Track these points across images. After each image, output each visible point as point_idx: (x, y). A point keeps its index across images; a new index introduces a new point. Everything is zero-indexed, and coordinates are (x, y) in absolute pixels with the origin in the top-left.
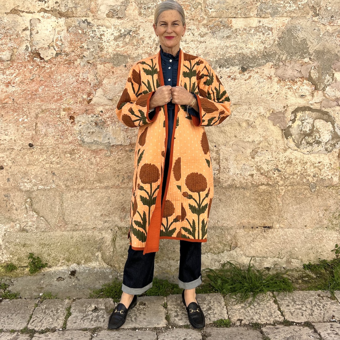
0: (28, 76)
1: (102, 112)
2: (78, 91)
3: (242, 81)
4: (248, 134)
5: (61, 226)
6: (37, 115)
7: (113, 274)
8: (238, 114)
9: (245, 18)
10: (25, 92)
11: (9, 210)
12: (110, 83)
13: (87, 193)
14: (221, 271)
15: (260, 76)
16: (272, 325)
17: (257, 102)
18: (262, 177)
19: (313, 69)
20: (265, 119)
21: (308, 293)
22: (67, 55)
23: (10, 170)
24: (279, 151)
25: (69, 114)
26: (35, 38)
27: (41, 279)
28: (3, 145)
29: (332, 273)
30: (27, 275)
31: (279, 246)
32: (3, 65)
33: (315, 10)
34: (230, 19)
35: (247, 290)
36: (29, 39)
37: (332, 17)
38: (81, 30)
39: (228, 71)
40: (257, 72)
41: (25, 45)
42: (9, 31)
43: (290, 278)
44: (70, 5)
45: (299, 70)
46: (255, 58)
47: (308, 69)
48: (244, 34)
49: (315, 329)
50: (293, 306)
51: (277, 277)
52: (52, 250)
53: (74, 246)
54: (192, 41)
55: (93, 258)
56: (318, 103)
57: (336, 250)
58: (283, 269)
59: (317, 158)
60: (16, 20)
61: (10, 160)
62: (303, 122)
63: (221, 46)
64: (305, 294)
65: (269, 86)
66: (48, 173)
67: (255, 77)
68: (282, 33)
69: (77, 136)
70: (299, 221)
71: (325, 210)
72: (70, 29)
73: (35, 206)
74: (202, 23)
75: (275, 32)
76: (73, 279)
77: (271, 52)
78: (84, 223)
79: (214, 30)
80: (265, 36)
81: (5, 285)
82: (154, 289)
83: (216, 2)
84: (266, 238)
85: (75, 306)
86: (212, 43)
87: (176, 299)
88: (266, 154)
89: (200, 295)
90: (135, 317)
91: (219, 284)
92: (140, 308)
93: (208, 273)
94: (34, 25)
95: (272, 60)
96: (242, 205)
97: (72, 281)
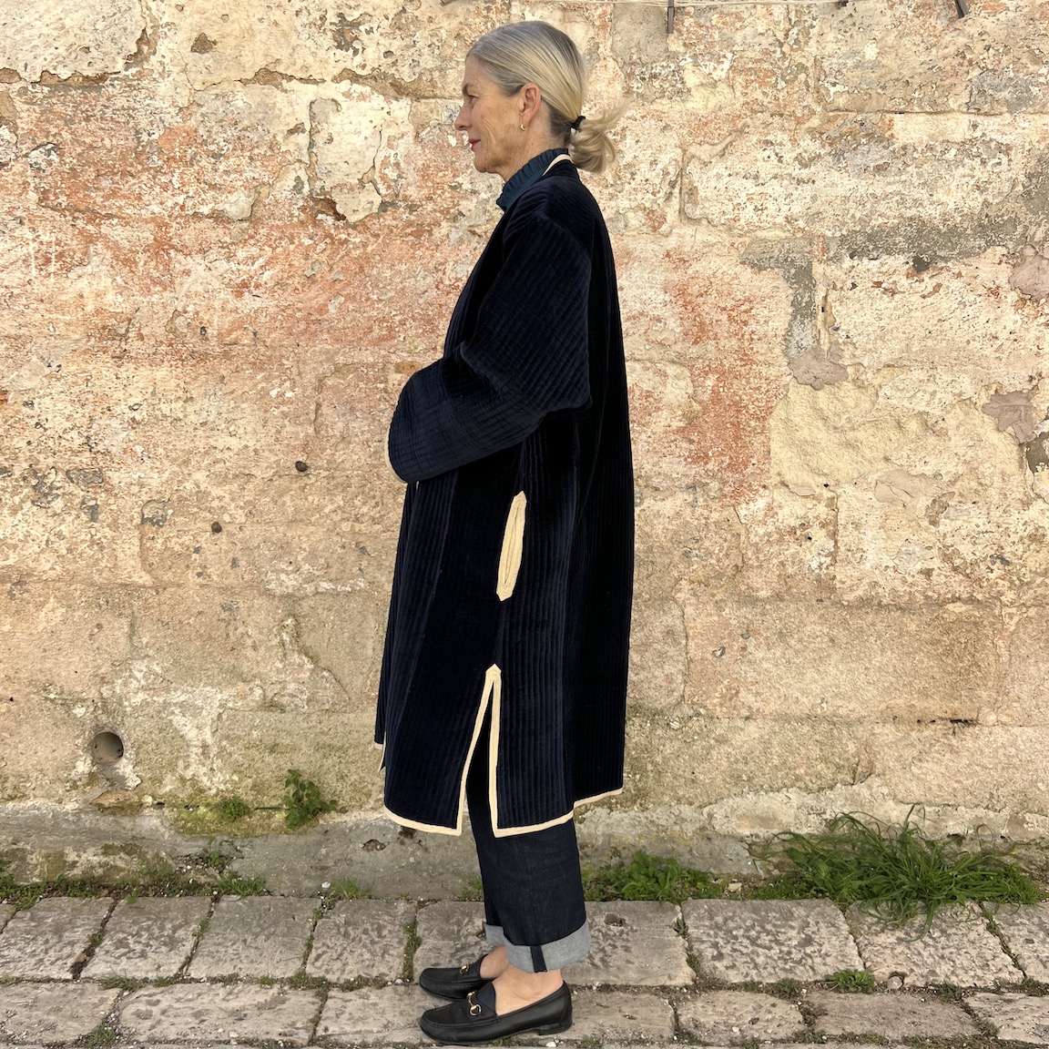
0: (300, 267)
2: (441, 315)
3: (913, 299)
4: (923, 454)
6: (320, 381)
8: (899, 394)
9: (931, 113)
10: (290, 312)
11: (233, 649)
14: (823, 839)
15: (965, 287)
17: (954, 362)
18: (957, 579)
20: (974, 411)
22: (412, 208)
24: (1009, 506)
27: (319, 844)
28: (222, 465)
30: (279, 831)
31: (993, 776)
32: (227, 231)
34: (888, 115)
35: (908, 893)
36: (306, 159)
38: (454, 136)
39: (875, 270)
40: (959, 275)
41: (292, 176)
42: (247, 134)
43: (1022, 865)
44: (428, 62)
46: (953, 231)
48: (927, 160)
50: (1043, 942)
51: (985, 863)
52: (352, 763)
54: (775, 178)
58: (999, 841)
60: (269, 101)
61: (242, 508)
65: (992, 317)
66: (347, 546)
67: (950, 290)
68: (1039, 161)
72: (423, 134)
73: (308, 640)
74: (806, 126)
75: (1018, 157)
76: (411, 845)
77: (1003, 215)
79: (839, 147)
80: (989, 168)
81: (221, 856)
82: (641, 882)
83: (850, 63)
84: (957, 752)
85: (427, 921)
86: (833, 184)
87: (710, 911)
88: (972, 513)
89: (774, 902)
90: (601, 955)
91: (824, 874)
92: (612, 933)
93: (787, 844)
94: (320, 117)
95: (1003, 240)
96: (894, 655)
97: (406, 851)
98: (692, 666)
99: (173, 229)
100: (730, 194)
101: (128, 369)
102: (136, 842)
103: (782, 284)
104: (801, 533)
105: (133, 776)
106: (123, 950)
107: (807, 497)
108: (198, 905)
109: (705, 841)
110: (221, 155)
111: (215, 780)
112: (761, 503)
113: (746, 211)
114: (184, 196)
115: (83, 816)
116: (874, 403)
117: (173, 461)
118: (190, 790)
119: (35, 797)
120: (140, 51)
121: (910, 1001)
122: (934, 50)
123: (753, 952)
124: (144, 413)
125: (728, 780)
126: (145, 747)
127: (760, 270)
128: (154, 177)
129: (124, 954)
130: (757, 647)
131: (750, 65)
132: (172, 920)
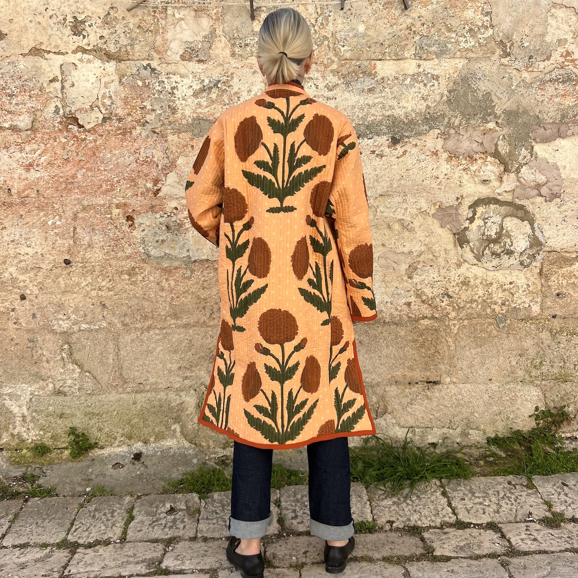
0: (61, 154)
1: (176, 208)
2: (139, 177)
3: (392, 159)
4: (402, 241)
5: (117, 385)
6: (75, 215)
7: (199, 457)
8: (388, 210)
9: (396, 60)
10: (56, 178)
11: (36, 363)
12: (187, 163)
13: (157, 334)
14: (363, 449)
15: (419, 152)
16: (439, 528)
17: (416, 192)
18: (424, 307)
19: (502, 140)
20: (428, 217)
21: (493, 479)
22: (120, 120)
23: (36, 301)
24: (450, 267)
25: (125, 213)
26: (70, 94)
27: (89, 467)
28: (24, 263)
29: (529, 449)
30: (67, 460)
31: (451, 411)
32: (19, 136)
33: (505, 47)
34: (373, 62)
35: (402, 476)
36: (60, 95)
37: (531, 57)
38: (141, 80)
39: (371, 144)
40: (416, 145)
41: (53, 105)
42: (27, 83)
43: (466, 458)
44: (124, 41)
45: (480, 142)
46: (412, 122)
47: (493, 139)
48: (395, 85)
49: (502, 533)
50: (470, 499)
51: (447, 458)
52: (105, 422)
53: (138, 415)
55: (167, 433)
56: (509, 191)
57: (536, 415)
58: (456, 445)
59: (507, 276)
60: (38, 65)
61: (36, 286)
62: (487, 221)
63: (360, 104)
64: (489, 481)
65: (435, 167)
66: (95, 304)
67: (412, 153)
68: (454, 83)
69: (139, 247)
70: (480, 373)
71: (520, 355)
72: (124, 80)
73: (77, 356)
74: (330, 68)
75: (443, 82)
76: (138, 465)
77: (437, 113)
78: (152, 380)
79: (348, 79)
80: (428, 87)
81: (33, 476)
83: (351, 34)
84: (430, 399)
85: (140, 506)
86: (346, 99)
87: (295, 492)
88: (430, 271)
91: (359, 468)
94: (67, 73)
95: (438, 126)
96: (394, 349)
97: (135, 468)
108: (16, 504)
109: (299, 454)
110: (13, 95)
111: (31, 434)
116: (375, 216)
118: (17, 441)
121: (393, 536)
122: (395, 27)
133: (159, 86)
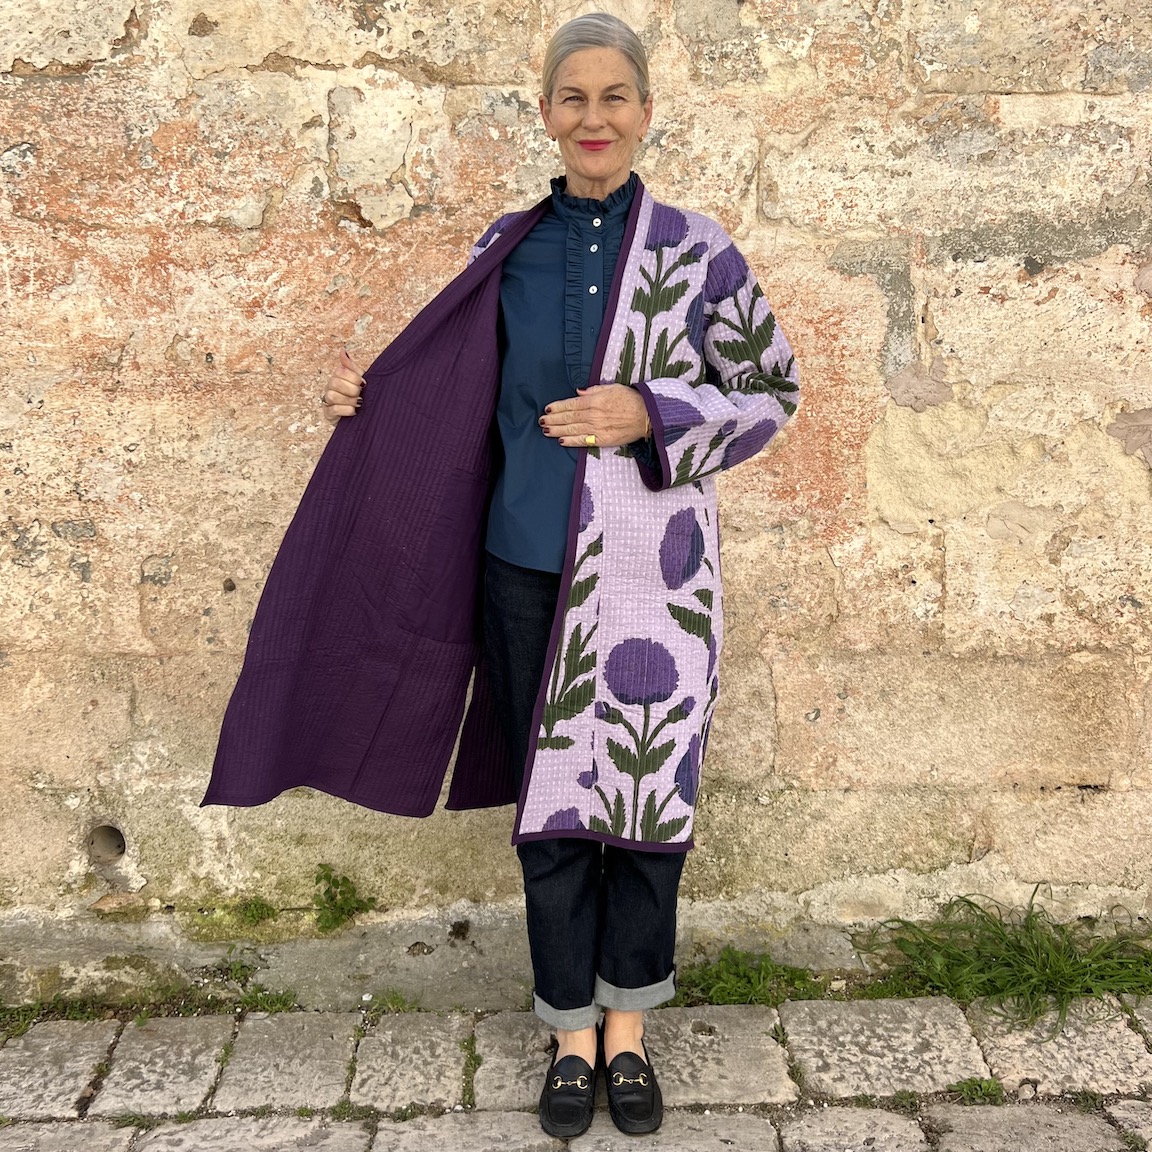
0: (321, 282)
3: (1026, 306)
4: (1041, 483)
8: (1011, 414)
9: (1041, 94)
10: (310, 334)
14: (937, 926)
15: (1084, 291)
17: (1074, 377)
18: (1082, 624)
20: (1098, 432)
22: (449, 212)
24: (1139, 540)
26: (346, 154)
27: (356, 949)
28: (234, 512)
30: (309, 935)
31: (1128, 849)
32: (235, 242)
34: (993, 97)
35: (1036, 986)
36: (325, 156)
38: (496, 127)
39: (982, 273)
40: (1078, 278)
41: (310, 176)
42: (256, 129)
44: (464, 42)
46: (1070, 230)
48: (1038, 147)
51: (1122, 948)
53: (463, 841)
54: (866, 170)
58: (1137, 922)
60: (281, 90)
61: (258, 562)
63: (961, 187)
65: (1116, 325)
67: (1068, 295)
72: (460, 126)
74: (900, 110)
75: (1141, 142)
76: (463, 948)
77: (1125, 209)
79: (938, 133)
80: (1108, 155)
81: (243, 967)
82: (731, 983)
83: (948, 38)
84: (1086, 823)
85: (487, 1035)
86: (932, 176)
87: (811, 1014)
88: (1098, 549)
89: (884, 1002)
90: (689, 1069)
91: (939, 968)
92: (701, 1044)
93: (895, 933)
94: (341, 108)
95: (1126, 237)
96: (1013, 714)
97: (458, 955)
98: (782, 731)
99: (171, 241)
100: (815, 189)
101: (122, 403)
102: (143, 953)
103: (876, 291)
104: (903, 575)
105: (138, 877)
106: (135, 1082)
107: (909, 535)
108: (219, 1026)
109: (802, 933)
110: (226, 154)
112: (857, 544)
113: (834, 208)
114: (183, 202)
115: (79, 924)
116: (983, 426)
117: (177, 509)
118: (204, 891)
119: (22, 903)
120: (128, 35)
121: (1045, 1111)
122: (1044, 22)
123: (863, 1061)
124: (142, 455)
125: (826, 861)
126: (151, 842)
127: (851, 275)
128: (148, 181)
129: (137, 1086)
130: (857, 707)
131: (835, 42)
132: (191, 1044)
133: (535, 140)
